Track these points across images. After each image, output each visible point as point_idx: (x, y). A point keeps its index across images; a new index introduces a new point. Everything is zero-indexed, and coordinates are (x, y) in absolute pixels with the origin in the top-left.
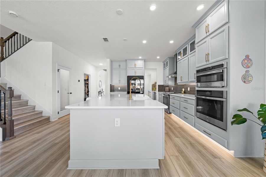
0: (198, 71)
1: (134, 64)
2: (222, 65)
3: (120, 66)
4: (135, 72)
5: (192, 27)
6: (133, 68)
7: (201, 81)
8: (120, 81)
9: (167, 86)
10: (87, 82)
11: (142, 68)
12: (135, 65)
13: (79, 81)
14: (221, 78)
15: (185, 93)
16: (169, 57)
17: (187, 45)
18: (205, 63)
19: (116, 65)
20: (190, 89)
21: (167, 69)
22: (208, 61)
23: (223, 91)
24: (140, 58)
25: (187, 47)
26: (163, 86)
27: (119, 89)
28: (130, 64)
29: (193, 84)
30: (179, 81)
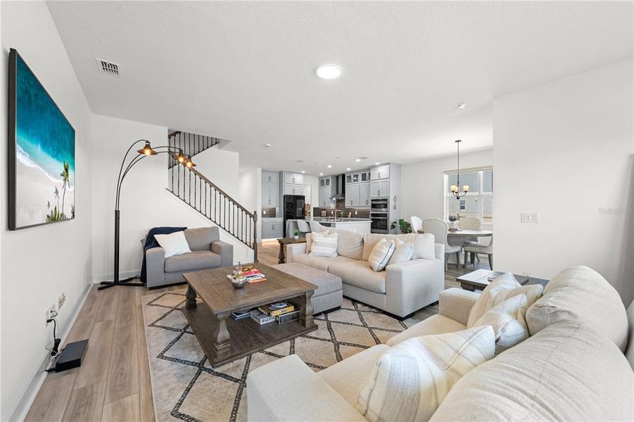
0: (372, 200)
1: (292, 178)
2: (386, 200)
3: (270, 178)
4: (294, 190)
6: (290, 184)
7: (375, 207)
8: (270, 200)
9: (324, 210)
11: (302, 184)
12: (294, 179)
14: (386, 206)
15: (352, 217)
17: (358, 174)
18: (377, 196)
21: (328, 188)
22: (380, 195)
23: (387, 214)
24: (303, 172)
26: (318, 209)
27: (264, 213)
28: (287, 179)
29: (364, 208)
30: (347, 205)
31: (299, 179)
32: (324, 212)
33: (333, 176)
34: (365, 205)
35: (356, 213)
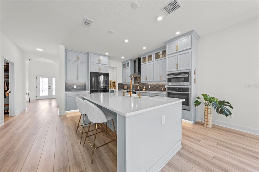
1: (98, 59)
3: (78, 58)
4: (100, 69)
5: (164, 42)
6: (97, 63)
7: (172, 81)
8: (78, 77)
9: (126, 85)
11: (107, 65)
12: (100, 60)
14: (186, 79)
15: (146, 90)
16: (131, 59)
17: (152, 54)
18: (175, 70)
20: (151, 87)
21: (128, 69)
22: (178, 68)
23: (188, 88)
25: (152, 55)
26: (121, 84)
27: (75, 87)
28: (93, 59)
29: (156, 83)
30: (143, 80)
31: (104, 60)
32: (126, 87)
33: (131, 60)
34: (159, 80)
35: (150, 87)
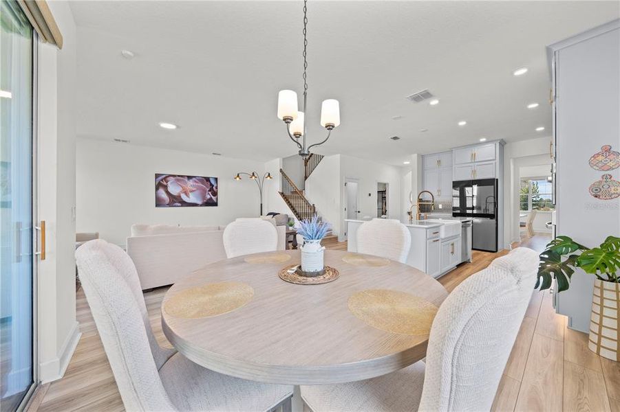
8: (439, 191)
10: (382, 194)
12: (474, 156)
13: (370, 195)
19: (431, 162)
24: (483, 140)
27: (440, 207)
